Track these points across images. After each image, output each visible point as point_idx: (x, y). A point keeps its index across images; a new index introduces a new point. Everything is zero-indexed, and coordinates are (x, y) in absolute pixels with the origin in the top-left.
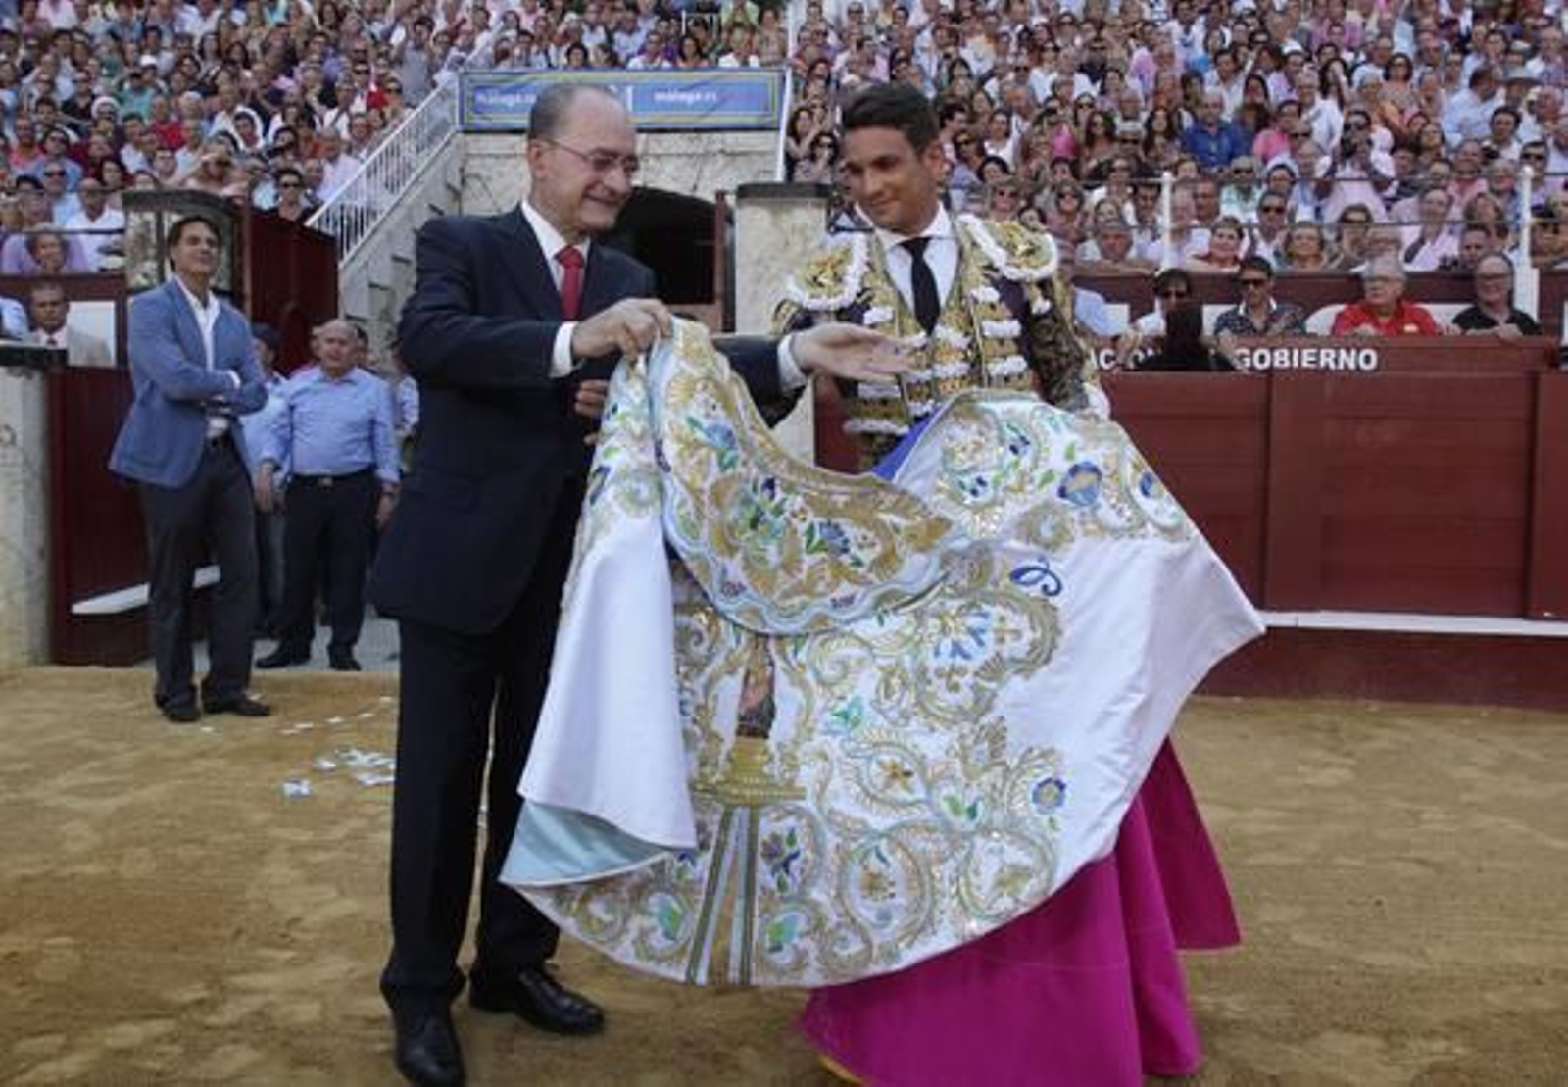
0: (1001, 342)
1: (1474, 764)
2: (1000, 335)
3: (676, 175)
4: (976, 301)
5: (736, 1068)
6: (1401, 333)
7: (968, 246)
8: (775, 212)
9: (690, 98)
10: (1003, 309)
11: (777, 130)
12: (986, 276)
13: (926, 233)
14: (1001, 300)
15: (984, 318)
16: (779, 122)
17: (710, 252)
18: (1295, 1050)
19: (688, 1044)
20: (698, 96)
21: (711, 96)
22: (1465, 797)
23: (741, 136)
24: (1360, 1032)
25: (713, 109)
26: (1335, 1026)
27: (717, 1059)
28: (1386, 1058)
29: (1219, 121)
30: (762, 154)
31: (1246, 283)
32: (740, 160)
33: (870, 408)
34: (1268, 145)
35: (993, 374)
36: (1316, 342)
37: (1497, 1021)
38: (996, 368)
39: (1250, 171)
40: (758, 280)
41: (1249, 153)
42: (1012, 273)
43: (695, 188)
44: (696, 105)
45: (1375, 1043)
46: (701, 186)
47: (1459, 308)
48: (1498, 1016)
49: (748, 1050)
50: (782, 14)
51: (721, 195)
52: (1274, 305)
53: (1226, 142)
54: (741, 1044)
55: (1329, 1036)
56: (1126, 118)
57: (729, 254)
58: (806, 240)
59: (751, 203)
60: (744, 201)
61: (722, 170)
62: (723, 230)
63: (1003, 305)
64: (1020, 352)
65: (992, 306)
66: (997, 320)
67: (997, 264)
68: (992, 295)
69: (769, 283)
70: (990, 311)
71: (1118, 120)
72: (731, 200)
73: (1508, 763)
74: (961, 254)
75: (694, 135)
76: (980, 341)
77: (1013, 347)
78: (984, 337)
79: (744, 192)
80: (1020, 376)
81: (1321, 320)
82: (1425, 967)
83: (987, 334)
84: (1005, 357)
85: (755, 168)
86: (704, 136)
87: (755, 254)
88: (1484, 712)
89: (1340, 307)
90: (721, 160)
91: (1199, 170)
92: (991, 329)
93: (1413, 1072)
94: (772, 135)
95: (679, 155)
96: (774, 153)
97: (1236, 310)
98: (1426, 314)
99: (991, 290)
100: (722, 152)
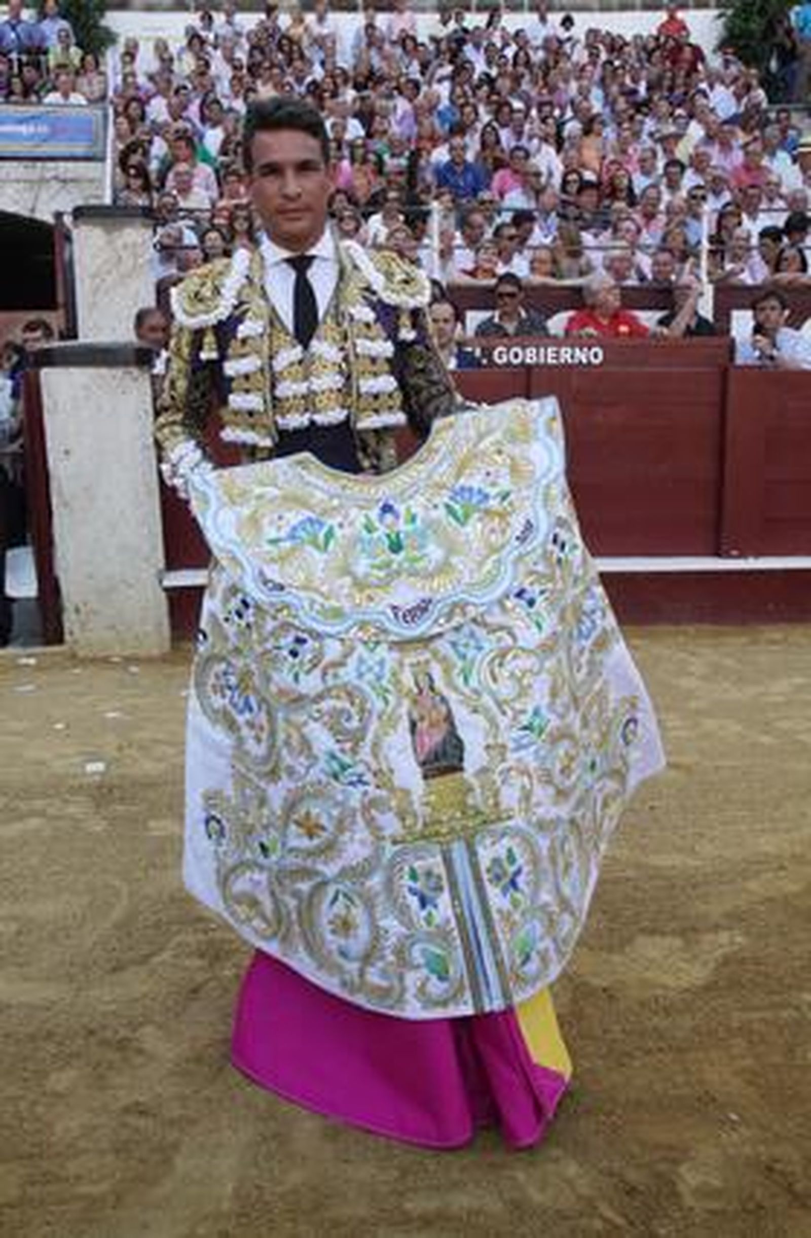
0: (373, 360)
1: (691, 674)
2: (373, 353)
3: (17, 197)
4: (352, 318)
5: (140, 1052)
6: (618, 334)
7: (349, 267)
8: (108, 232)
9: (23, 129)
10: (377, 328)
11: (102, 159)
12: (365, 298)
13: (313, 252)
14: (377, 320)
15: (358, 336)
16: (104, 152)
17: (51, 265)
18: (616, 958)
19: (92, 1033)
20: (32, 129)
21: (44, 129)
22: (693, 705)
23: (70, 165)
24: (663, 934)
25: (45, 140)
26: (643, 931)
27: (122, 1045)
28: (687, 956)
29: (465, 161)
30: (91, 181)
31: (501, 295)
32: (70, 186)
33: (239, 418)
34: (503, 181)
35: (363, 390)
36: (556, 341)
37: (762, 908)
38: (368, 385)
39: (491, 202)
40: (96, 291)
41: (488, 187)
42: (390, 298)
43: (33, 210)
44: (31, 137)
45: (678, 942)
46: (40, 206)
47: (659, 315)
48: (762, 903)
49: (149, 1029)
50: (101, 60)
51: (59, 215)
52: (523, 314)
53: (470, 177)
54: (141, 1024)
55: (641, 940)
56: (393, 156)
57: (69, 267)
58: (136, 256)
59: (86, 223)
60: (79, 222)
61: (58, 192)
62: (62, 249)
63: (379, 325)
64: (392, 373)
65: (368, 325)
66: (372, 339)
67: (375, 287)
68: (369, 315)
69: (107, 292)
70: (365, 330)
71: (386, 157)
72: (68, 220)
73: (716, 672)
74: (342, 273)
75: (30, 164)
76: (352, 358)
77: (386, 367)
78: (357, 356)
79: (79, 213)
80: (390, 396)
81: (557, 323)
82: (698, 863)
83: (359, 350)
84: (375, 375)
85: (87, 193)
86: (39, 164)
87: (93, 269)
88: (691, 629)
89: (571, 313)
90: (56, 185)
91: (453, 201)
92: (364, 347)
93: (712, 965)
94: (99, 165)
95: (18, 181)
96: (101, 181)
97: (492, 318)
98: (634, 318)
99: (367, 310)
100: (56, 178)
